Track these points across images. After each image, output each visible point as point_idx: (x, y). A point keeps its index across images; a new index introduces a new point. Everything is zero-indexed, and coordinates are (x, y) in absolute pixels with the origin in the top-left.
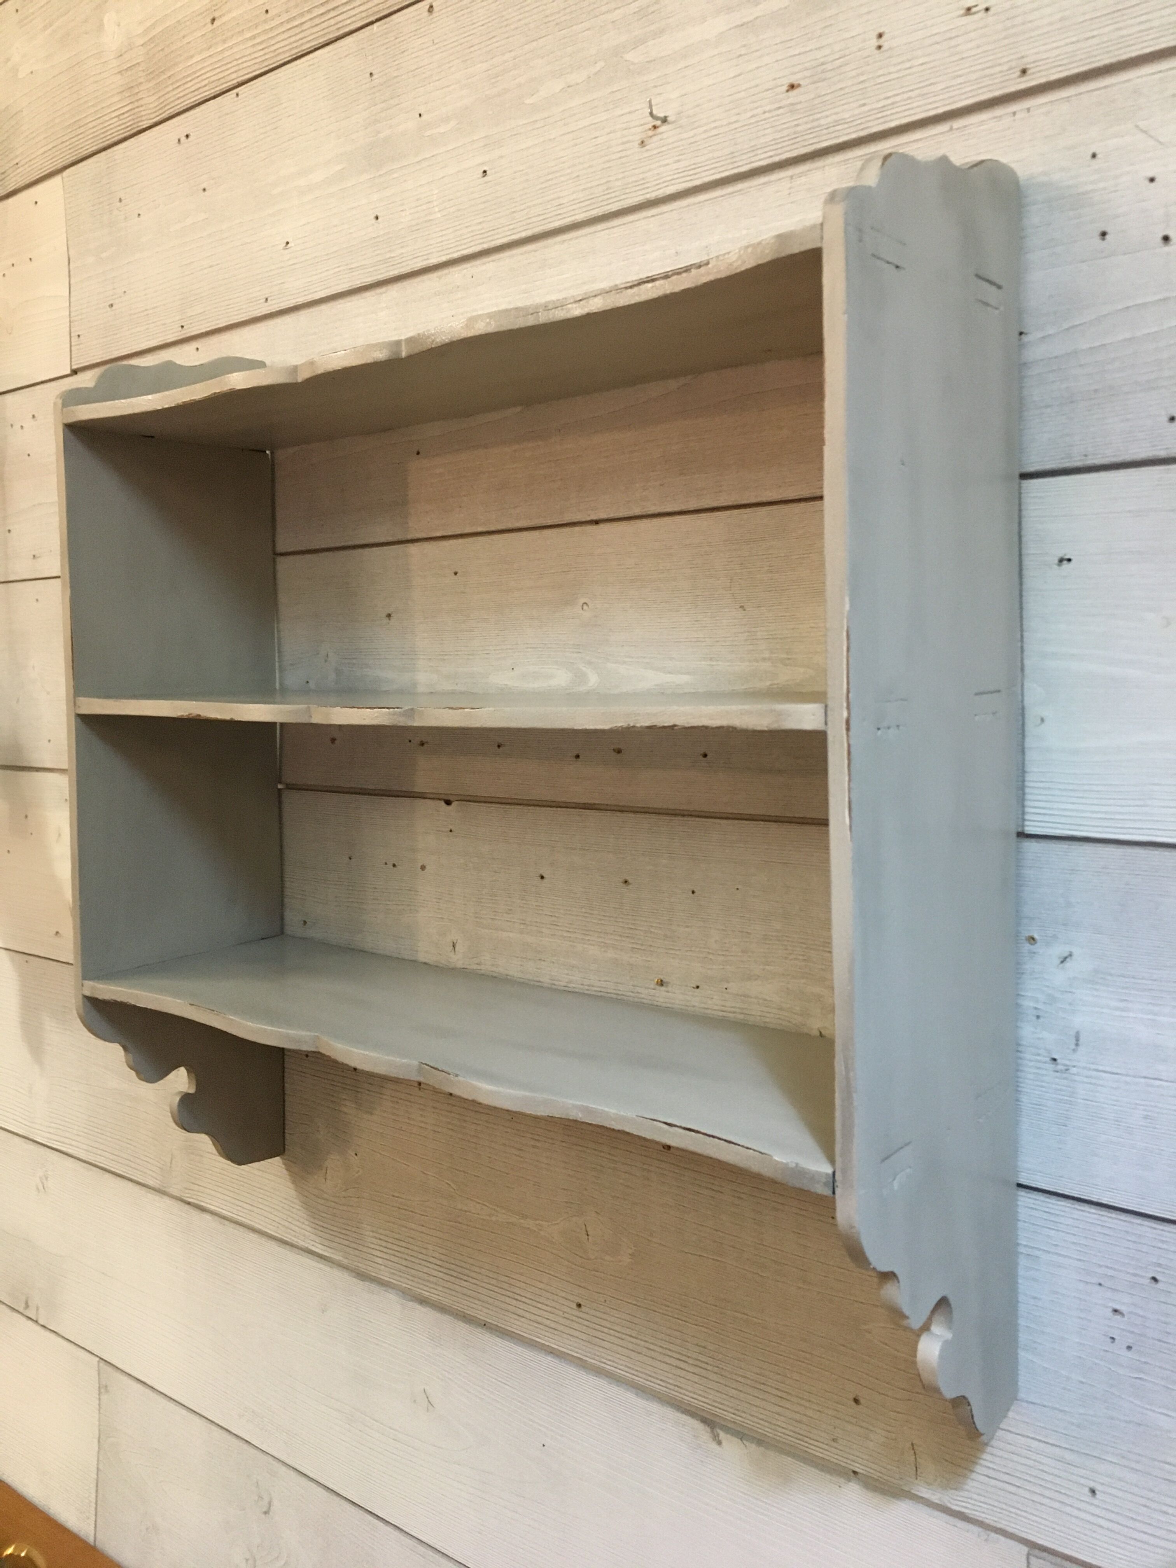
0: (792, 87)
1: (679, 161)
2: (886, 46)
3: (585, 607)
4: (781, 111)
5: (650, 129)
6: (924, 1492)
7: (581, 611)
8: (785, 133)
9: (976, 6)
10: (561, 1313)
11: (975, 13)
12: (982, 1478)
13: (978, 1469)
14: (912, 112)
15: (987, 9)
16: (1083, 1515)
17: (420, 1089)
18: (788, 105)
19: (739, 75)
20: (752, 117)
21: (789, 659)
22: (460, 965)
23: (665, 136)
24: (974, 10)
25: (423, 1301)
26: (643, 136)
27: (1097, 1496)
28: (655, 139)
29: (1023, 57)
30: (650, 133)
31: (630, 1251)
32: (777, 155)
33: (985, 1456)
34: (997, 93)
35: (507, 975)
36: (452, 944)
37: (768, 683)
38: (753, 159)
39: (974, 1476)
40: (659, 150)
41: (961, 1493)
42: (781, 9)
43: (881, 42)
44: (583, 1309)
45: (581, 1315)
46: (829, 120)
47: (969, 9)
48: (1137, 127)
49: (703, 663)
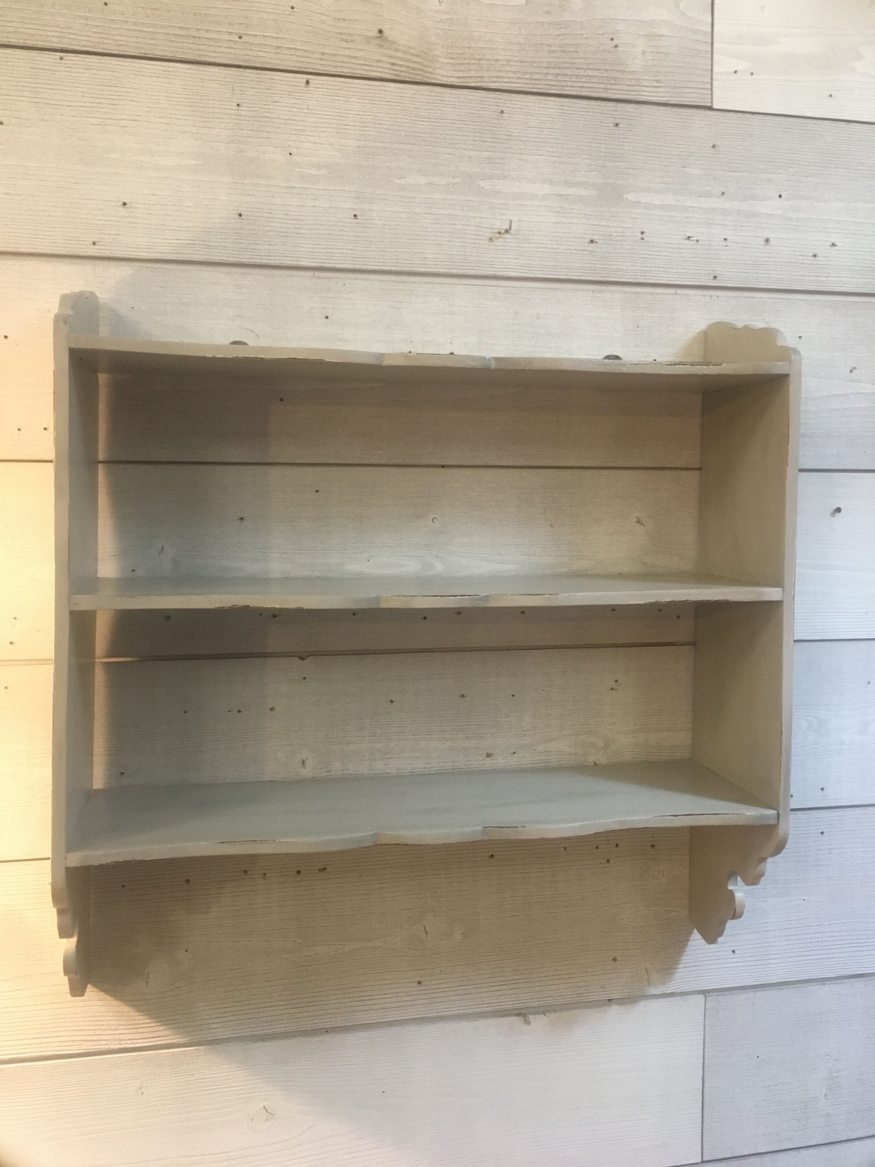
0: (592, 241)
1: (517, 259)
2: (646, 239)
3: (435, 520)
4: (585, 252)
5: (496, 233)
6: (654, 991)
7: (432, 523)
8: (588, 265)
9: (692, 237)
10: (404, 994)
11: (692, 240)
12: (683, 970)
13: (680, 966)
14: (659, 278)
15: (697, 241)
16: (730, 965)
17: (265, 878)
18: (590, 251)
19: (559, 223)
20: (567, 249)
21: (579, 556)
22: (310, 775)
23: (508, 240)
24: (692, 239)
25: (264, 1038)
26: (492, 235)
27: (736, 953)
28: (500, 240)
29: (714, 270)
30: (497, 235)
31: (461, 932)
32: (584, 276)
33: (684, 958)
34: (703, 284)
35: (357, 774)
36: (302, 762)
37: (566, 570)
38: (568, 274)
39: (679, 970)
40: (504, 248)
41: (671, 983)
42: (585, 196)
43: (644, 236)
44: (423, 983)
45: (422, 988)
46: (614, 267)
47: (689, 237)
48: (764, 319)
49: (522, 557)
